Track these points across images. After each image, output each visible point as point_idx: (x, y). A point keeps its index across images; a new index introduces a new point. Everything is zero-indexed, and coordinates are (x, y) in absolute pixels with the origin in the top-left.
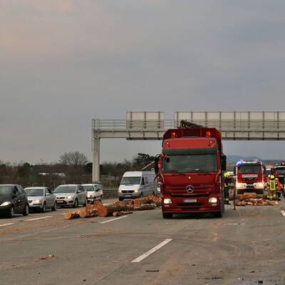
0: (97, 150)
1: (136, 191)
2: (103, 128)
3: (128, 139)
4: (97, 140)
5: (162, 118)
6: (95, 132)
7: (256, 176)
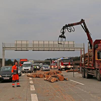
0: (4, 54)
1: (30, 69)
2: (6, 46)
3: (15, 50)
4: (4, 50)
5: (28, 43)
6: (3, 48)
7: (68, 63)
